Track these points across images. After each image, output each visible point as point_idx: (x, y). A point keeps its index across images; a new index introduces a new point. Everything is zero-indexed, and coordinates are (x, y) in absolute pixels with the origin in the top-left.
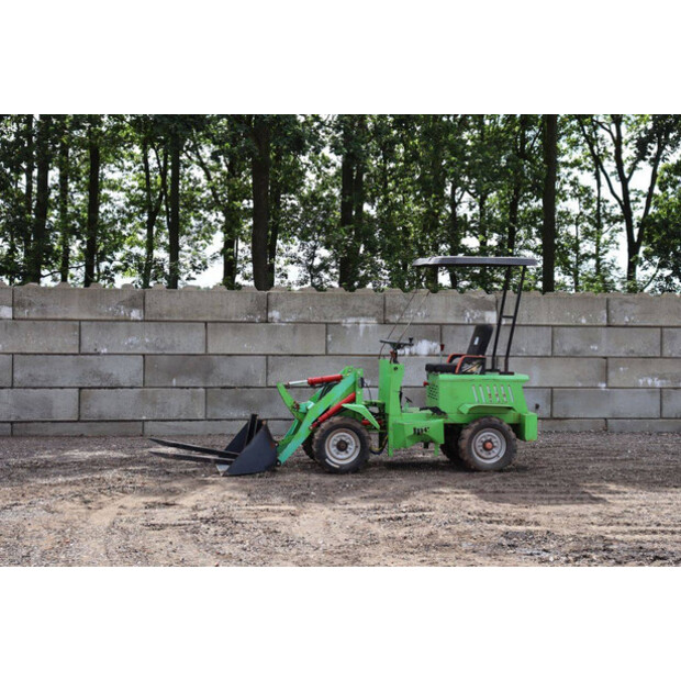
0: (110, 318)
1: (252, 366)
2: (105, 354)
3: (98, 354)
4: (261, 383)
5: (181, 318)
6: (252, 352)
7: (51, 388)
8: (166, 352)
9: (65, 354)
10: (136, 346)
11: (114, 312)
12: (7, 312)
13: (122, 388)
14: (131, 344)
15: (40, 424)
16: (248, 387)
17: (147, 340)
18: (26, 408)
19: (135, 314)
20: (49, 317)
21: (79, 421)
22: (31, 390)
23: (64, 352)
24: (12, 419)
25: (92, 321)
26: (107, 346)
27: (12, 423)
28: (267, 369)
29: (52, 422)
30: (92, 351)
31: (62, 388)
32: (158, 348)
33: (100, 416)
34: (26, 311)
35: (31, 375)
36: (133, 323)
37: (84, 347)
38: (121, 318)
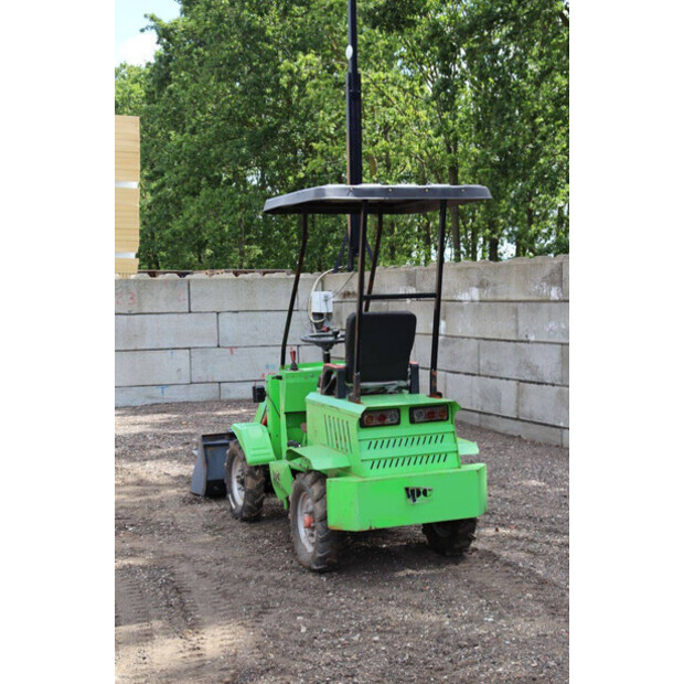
0: (535, 298)
2: (533, 342)
3: (528, 342)
7: (501, 378)
9: (509, 341)
10: (555, 333)
11: (539, 291)
12: (475, 294)
13: (547, 384)
14: (551, 330)
15: (496, 418)
18: (486, 398)
19: (554, 293)
20: (500, 298)
21: (517, 419)
22: (489, 379)
23: (508, 338)
24: (479, 409)
25: (525, 301)
26: (535, 333)
27: (480, 413)
29: (503, 417)
30: (525, 339)
31: (508, 379)
33: (531, 416)
34: (486, 292)
35: (488, 363)
36: (553, 304)
37: (520, 333)
38: (544, 298)
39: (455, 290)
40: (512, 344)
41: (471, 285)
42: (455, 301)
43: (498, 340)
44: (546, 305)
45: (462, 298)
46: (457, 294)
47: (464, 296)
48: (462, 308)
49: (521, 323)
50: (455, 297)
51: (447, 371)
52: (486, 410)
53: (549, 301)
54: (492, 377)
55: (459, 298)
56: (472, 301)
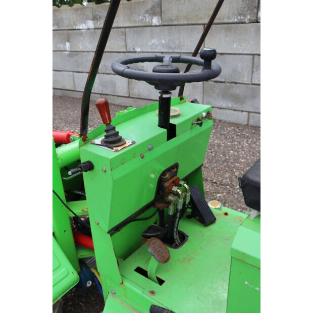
0: (140, 25)
1: (240, 64)
2: (139, 52)
3: (135, 52)
4: (246, 80)
5: (186, 22)
6: (241, 52)
8: (176, 51)
9: (120, 52)
10: (157, 46)
11: (142, 20)
12: (91, 24)
14: (154, 44)
15: (112, 96)
16: (236, 83)
17: (163, 42)
18: (104, 86)
19: (155, 21)
21: (129, 97)
22: (106, 75)
23: (118, 51)
24: (100, 92)
25: (131, 27)
26: (140, 47)
27: (100, 94)
28: (253, 67)
29: (118, 96)
30: (132, 50)
32: (170, 48)
33: (139, 95)
34: (99, 23)
35: (104, 66)
36: (154, 28)
37: (128, 46)
38: (147, 24)
39: (74, 22)
40: (122, 53)
41: (87, 19)
42: (75, 30)
43: (111, 52)
44: (149, 29)
45: (81, 28)
46: (76, 25)
47: (82, 26)
48: (81, 34)
49: (129, 41)
50: (74, 27)
51: (73, 72)
52: (104, 92)
53: (151, 26)
54: (108, 74)
55: (78, 27)
56: (89, 29)
